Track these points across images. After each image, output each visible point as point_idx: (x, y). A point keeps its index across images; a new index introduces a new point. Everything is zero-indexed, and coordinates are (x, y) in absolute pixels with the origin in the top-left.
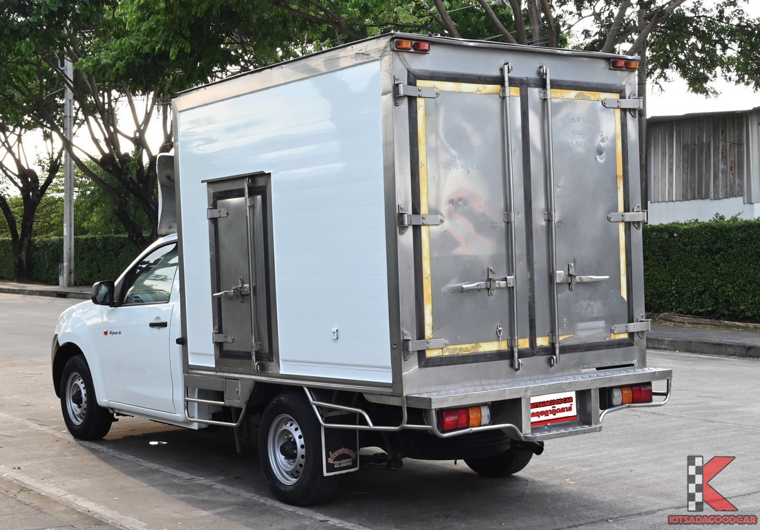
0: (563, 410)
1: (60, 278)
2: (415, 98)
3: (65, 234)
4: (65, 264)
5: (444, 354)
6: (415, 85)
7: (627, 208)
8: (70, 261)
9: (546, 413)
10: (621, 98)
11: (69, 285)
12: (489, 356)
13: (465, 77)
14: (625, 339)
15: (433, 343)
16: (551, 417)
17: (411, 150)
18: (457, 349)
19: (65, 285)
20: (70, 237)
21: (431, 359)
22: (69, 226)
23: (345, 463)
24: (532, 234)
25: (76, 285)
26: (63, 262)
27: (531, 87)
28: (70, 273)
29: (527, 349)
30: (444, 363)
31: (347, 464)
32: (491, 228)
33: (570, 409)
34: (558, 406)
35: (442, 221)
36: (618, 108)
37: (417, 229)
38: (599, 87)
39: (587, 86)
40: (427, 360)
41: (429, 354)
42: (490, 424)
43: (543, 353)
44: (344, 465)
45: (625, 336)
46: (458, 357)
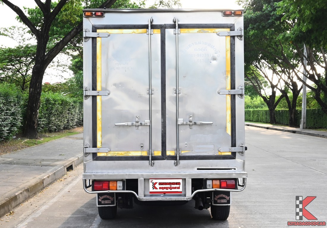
0: (175, 188)
1: (300, 125)
2: (96, 38)
3: (302, 107)
4: (302, 120)
5: (108, 155)
6: (96, 32)
7: (232, 87)
8: (304, 118)
9: (167, 188)
10: (231, 30)
11: (303, 128)
12: (135, 158)
13: (126, 26)
14: (229, 155)
15: (101, 150)
16: (169, 190)
17: (92, 61)
18: (115, 153)
19: (302, 128)
20: (304, 109)
21: (99, 157)
22: (304, 104)
23: (106, 202)
24: (165, 100)
25: (306, 128)
26: (301, 119)
27: (167, 28)
28: (304, 123)
29: (160, 156)
30: (107, 159)
31: (108, 203)
32: (139, 97)
33: (179, 188)
34: (173, 186)
35: (109, 94)
36: (228, 36)
37: (94, 98)
38: (215, 26)
39: (206, 26)
40: (97, 157)
41: (99, 155)
42: (123, 190)
43: (170, 159)
44: (107, 203)
45: (230, 154)
46: (116, 157)
